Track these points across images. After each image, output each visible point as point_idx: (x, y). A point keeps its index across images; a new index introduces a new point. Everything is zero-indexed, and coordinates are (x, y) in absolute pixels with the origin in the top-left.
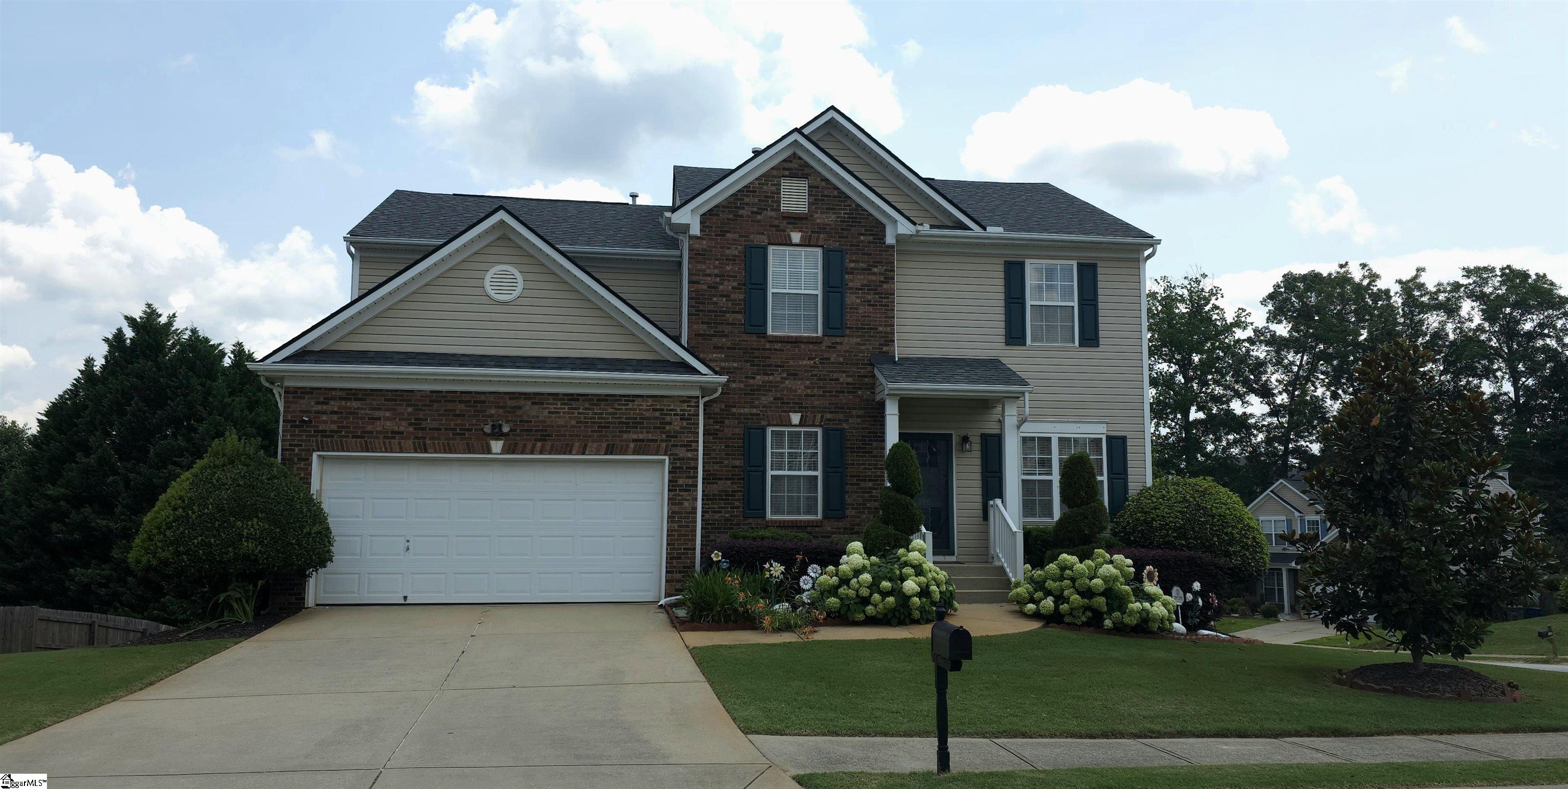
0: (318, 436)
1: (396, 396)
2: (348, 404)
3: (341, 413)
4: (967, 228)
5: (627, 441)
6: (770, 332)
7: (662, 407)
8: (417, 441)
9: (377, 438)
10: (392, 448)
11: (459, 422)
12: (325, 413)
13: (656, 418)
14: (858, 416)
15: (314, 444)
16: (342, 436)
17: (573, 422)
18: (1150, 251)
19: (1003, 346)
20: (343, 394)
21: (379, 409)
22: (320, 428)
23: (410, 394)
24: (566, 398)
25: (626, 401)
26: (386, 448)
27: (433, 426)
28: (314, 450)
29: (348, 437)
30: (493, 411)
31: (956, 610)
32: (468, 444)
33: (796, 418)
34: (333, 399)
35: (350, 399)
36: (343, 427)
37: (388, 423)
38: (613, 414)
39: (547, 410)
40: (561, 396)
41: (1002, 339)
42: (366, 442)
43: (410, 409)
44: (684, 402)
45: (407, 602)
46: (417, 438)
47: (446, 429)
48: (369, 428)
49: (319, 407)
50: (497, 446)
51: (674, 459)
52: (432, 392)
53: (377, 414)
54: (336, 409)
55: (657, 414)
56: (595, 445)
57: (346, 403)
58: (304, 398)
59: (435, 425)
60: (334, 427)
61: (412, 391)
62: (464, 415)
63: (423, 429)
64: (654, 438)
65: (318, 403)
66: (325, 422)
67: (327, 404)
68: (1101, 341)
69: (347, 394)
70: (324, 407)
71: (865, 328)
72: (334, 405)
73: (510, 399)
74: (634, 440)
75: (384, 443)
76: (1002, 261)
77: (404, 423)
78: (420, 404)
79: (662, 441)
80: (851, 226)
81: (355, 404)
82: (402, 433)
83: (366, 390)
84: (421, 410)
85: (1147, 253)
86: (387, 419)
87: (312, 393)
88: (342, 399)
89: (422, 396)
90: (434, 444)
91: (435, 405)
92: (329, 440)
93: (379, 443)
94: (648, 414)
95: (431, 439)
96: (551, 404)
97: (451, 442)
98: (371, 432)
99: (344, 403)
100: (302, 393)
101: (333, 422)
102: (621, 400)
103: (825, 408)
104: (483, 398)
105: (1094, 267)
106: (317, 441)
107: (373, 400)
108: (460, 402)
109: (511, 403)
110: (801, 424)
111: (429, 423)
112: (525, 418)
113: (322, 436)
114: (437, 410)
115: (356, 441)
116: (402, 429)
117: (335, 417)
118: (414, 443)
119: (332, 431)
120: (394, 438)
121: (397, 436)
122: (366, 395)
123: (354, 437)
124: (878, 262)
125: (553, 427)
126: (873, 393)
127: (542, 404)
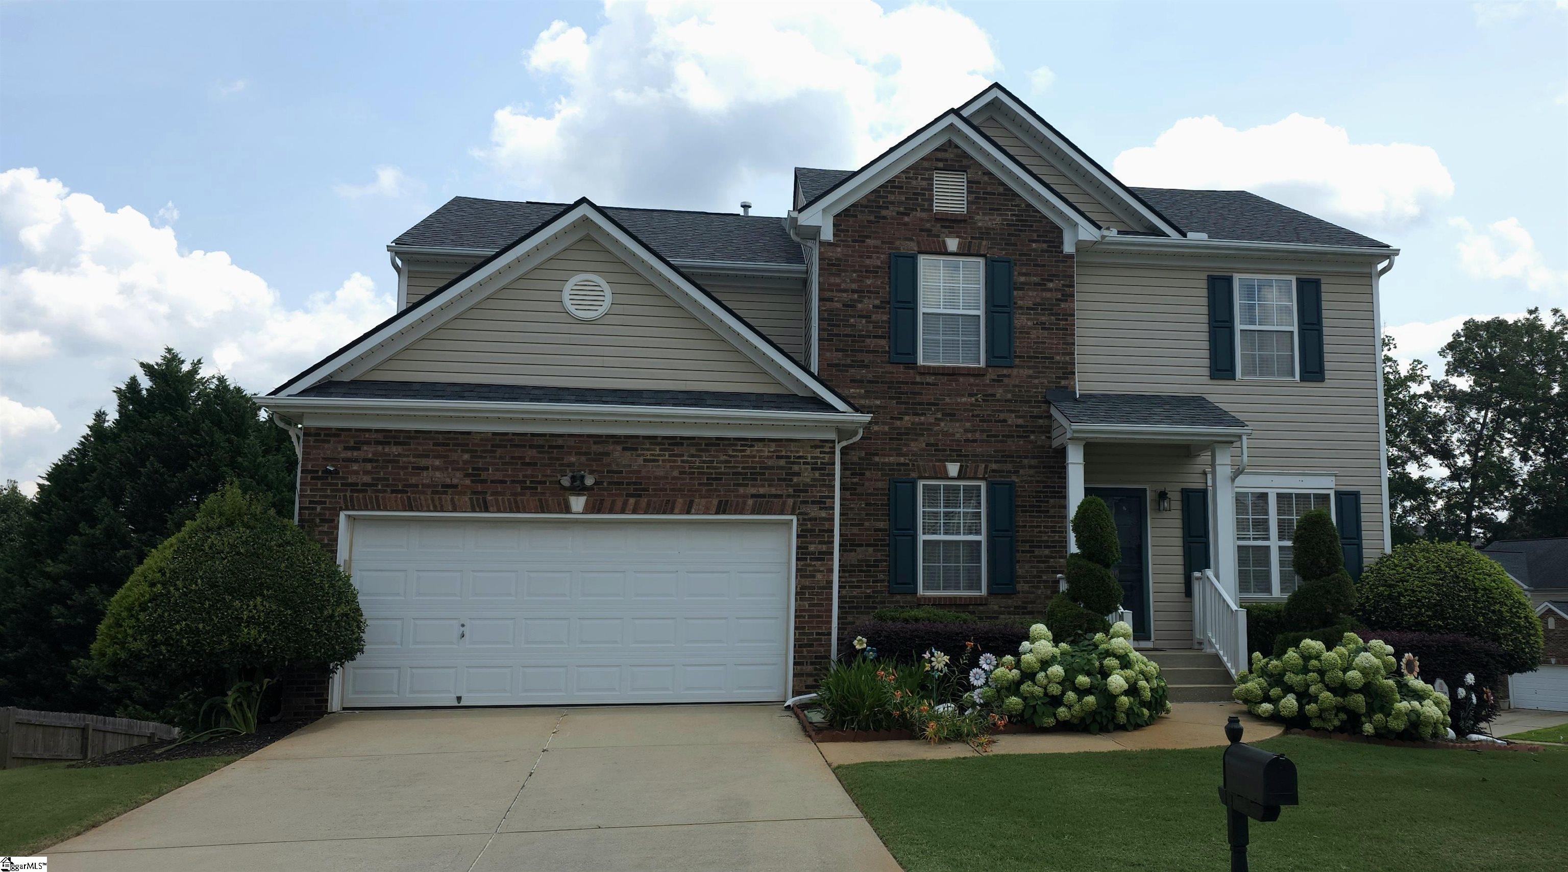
0: (346, 490)
1: (449, 439)
2: (387, 450)
3: (377, 461)
4: (1164, 234)
5: (745, 496)
6: (921, 362)
7: (789, 454)
8: (474, 497)
9: (424, 493)
10: (442, 506)
11: (529, 472)
12: (356, 461)
13: (782, 468)
14: (1030, 467)
15: (342, 501)
16: (378, 491)
17: (676, 473)
18: (1386, 263)
19: (1206, 380)
20: (380, 437)
21: (427, 456)
22: (350, 481)
23: (466, 436)
24: (666, 441)
25: (742, 445)
26: (435, 506)
27: (496, 478)
28: (341, 509)
29: (385, 491)
30: (573, 459)
31: (1168, 711)
32: (540, 501)
33: (953, 469)
34: (368, 443)
35: (389, 443)
36: (378, 479)
37: (438, 474)
38: (726, 462)
39: (642, 458)
40: (659, 440)
41: (1206, 372)
42: (409, 498)
43: (466, 456)
44: (816, 447)
45: (461, 704)
46: (474, 493)
47: (513, 482)
48: (413, 480)
49: (349, 454)
50: (578, 503)
51: (804, 520)
52: (494, 434)
53: (423, 462)
54: (370, 456)
55: (782, 462)
56: (703, 501)
57: (383, 449)
58: (329, 442)
59: (499, 476)
60: (367, 479)
61: (469, 433)
62: (535, 464)
63: (484, 481)
64: (779, 492)
65: (346, 448)
66: (356, 473)
67: (359, 449)
68: (1327, 374)
69: (385, 437)
70: (355, 454)
71: (1038, 358)
72: (368, 451)
73: (595, 443)
74: (753, 496)
75: (433, 500)
76: (1204, 276)
77: (459, 474)
78: (479, 449)
79: (789, 496)
80: (1021, 231)
81: (396, 450)
82: (455, 486)
83: (409, 432)
84: (481, 457)
85: (1380, 267)
86: (437, 469)
87: (338, 435)
88: (378, 443)
89: (481, 440)
90: (497, 500)
91: (499, 451)
92: (361, 496)
93: (426, 500)
94: (770, 463)
95: (494, 494)
96: (648, 450)
97: (519, 498)
98: (417, 486)
99: (380, 448)
100: (326, 435)
101: (366, 473)
102: (736, 445)
103: (990, 456)
104: (560, 442)
105: (1317, 283)
106: (345, 496)
107: (418, 444)
108: (531, 447)
109: (595, 448)
110: (960, 477)
111: (491, 473)
112: (614, 468)
113: (352, 491)
114: (501, 458)
115: (396, 497)
116: (455, 481)
117: (369, 466)
118: (471, 499)
119: (364, 484)
120: (445, 493)
121: (450, 491)
122: (410, 438)
123: (393, 492)
124: (1054, 275)
125: (649, 478)
126: (1049, 438)
127: (636, 449)
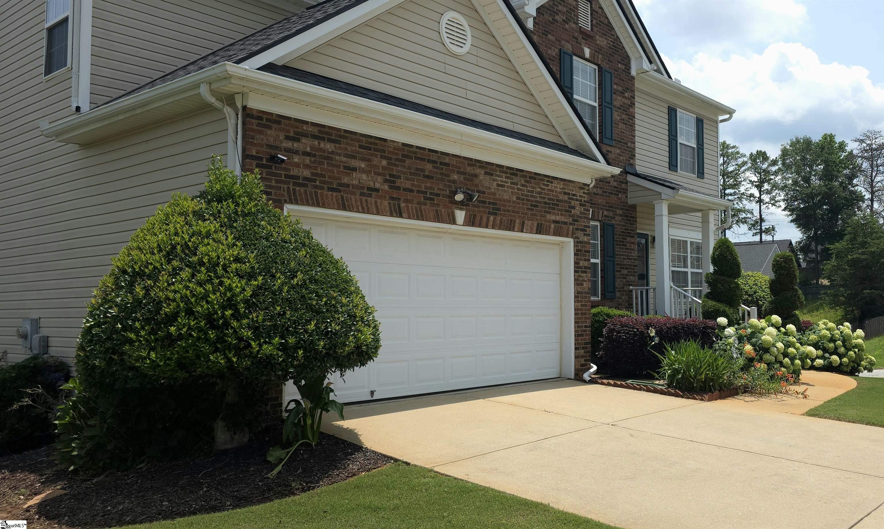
0: (289, 183)
1: (371, 143)
2: (322, 145)
3: (314, 156)
4: (662, 74)
5: (550, 221)
7: (569, 192)
8: (392, 202)
9: (354, 194)
10: (368, 208)
11: (428, 185)
12: (296, 152)
13: (566, 202)
15: (286, 193)
16: (316, 187)
17: (514, 198)
18: (727, 116)
19: (667, 170)
20: (315, 130)
21: (354, 157)
22: (292, 173)
23: (383, 143)
24: (508, 171)
25: (548, 181)
26: (363, 208)
27: (407, 186)
28: (286, 202)
29: (322, 188)
30: (456, 177)
32: (437, 211)
34: (305, 135)
35: (323, 139)
36: (317, 175)
37: (364, 177)
38: (540, 193)
39: (496, 182)
40: (505, 169)
41: (667, 165)
42: (342, 197)
43: (384, 163)
44: (581, 188)
45: (374, 398)
46: (392, 198)
47: (418, 192)
48: (346, 180)
49: (289, 144)
50: (460, 215)
51: (577, 242)
52: (404, 145)
53: (354, 163)
54: (308, 149)
55: (566, 198)
56: (530, 222)
57: (319, 143)
58: (270, 128)
59: (408, 185)
60: (307, 173)
61: (385, 140)
62: (432, 178)
63: (398, 188)
64: (566, 220)
65: (287, 138)
66: (297, 165)
67: (298, 140)
68: (706, 175)
69: (320, 132)
70: (295, 145)
71: (621, 142)
72: (306, 144)
73: (469, 165)
74: (555, 222)
75: (361, 202)
76: (667, 106)
77: (380, 179)
78: (393, 157)
79: (570, 224)
80: (614, 53)
81: (330, 147)
82: (377, 190)
83: (339, 130)
84: (395, 165)
85: (721, 118)
86: (363, 171)
87: (279, 123)
88: (315, 137)
89: (394, 148)
90: (407, 207)
91: (408, 161)
92: (302, 190)
93: (356, 201)
94: (561, 197)
95: (407, 201)
96: (498, 176)
97: (423, 207)
98: (348, 186)
99: (316, 143)
100: (268, 120)
101: (307, 167)
102: (544, 180)
103: (604, 206)
104: (447, 160)
105: (702, 122)
106: (288, 188)
107: (347, 144)
108: (429, 161)
109: (469, 169)
111: (403, 183)
112: (481, 188)
113: (295, 184)
114: (409, 168)
115: (332, 195)
116: (377, 185)
117: (307, 160)
118: (389, 204)
119: (305, 179)
120: (370, 195)
121: (374, 194)
122: (340, 136)
123: (330, 189)
124: (628, 89)
125: (500, 200)
126: (627, 197)
127: (492, 175)
